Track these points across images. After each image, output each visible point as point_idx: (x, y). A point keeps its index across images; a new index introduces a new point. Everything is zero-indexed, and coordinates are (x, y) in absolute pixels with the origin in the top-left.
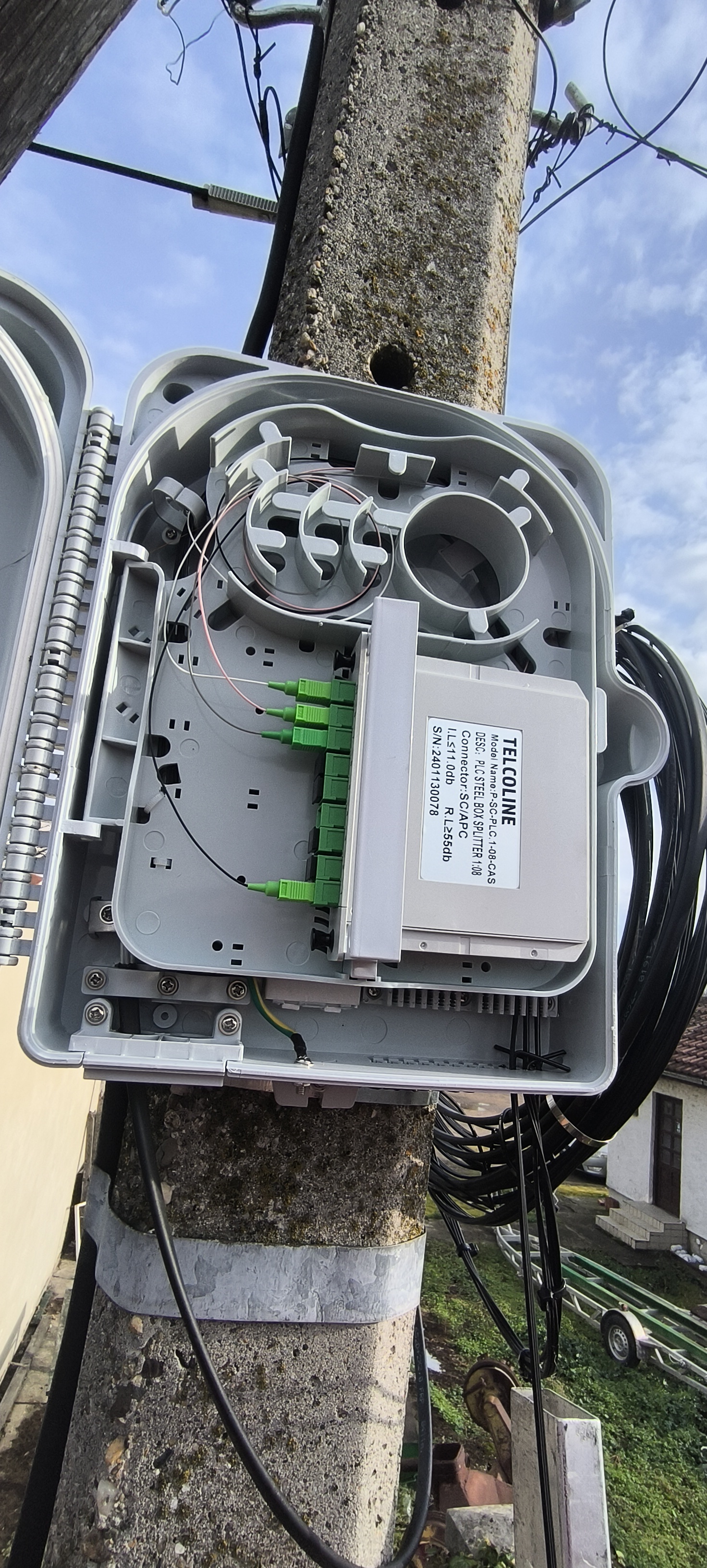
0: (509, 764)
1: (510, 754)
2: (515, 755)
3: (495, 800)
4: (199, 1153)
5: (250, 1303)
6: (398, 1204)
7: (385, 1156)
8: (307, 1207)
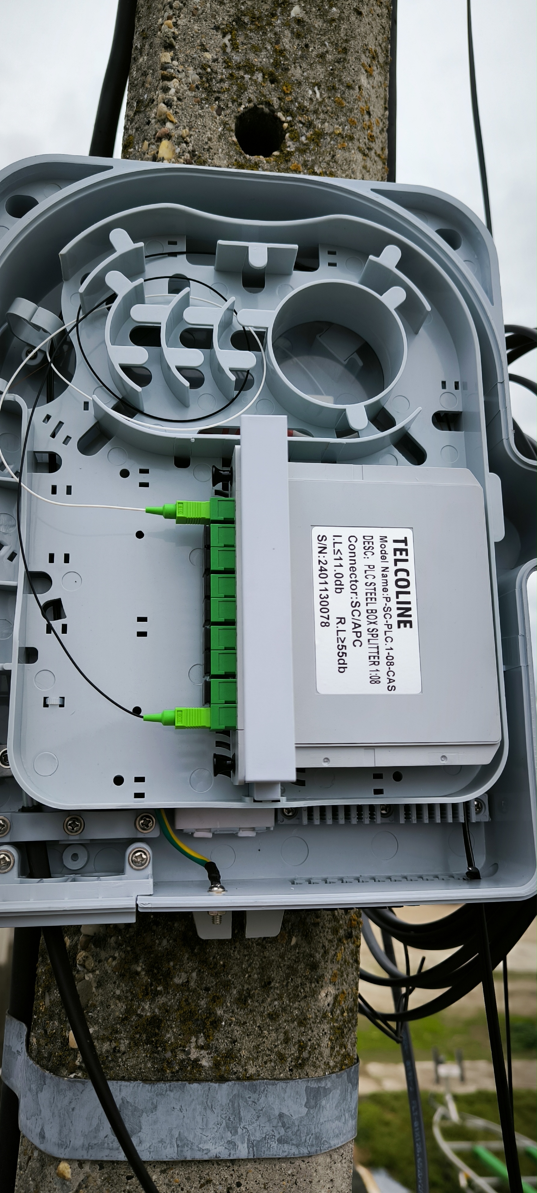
0: (400, 565)
1: (401, 554)
2: (407, 555)
3: (389, 604)
4: (114, 993)
5: (179, 1142)
6: (325, 1033)
7: (308, 985)
8: (231, 1042)
